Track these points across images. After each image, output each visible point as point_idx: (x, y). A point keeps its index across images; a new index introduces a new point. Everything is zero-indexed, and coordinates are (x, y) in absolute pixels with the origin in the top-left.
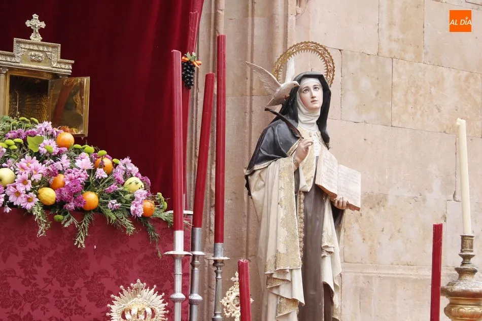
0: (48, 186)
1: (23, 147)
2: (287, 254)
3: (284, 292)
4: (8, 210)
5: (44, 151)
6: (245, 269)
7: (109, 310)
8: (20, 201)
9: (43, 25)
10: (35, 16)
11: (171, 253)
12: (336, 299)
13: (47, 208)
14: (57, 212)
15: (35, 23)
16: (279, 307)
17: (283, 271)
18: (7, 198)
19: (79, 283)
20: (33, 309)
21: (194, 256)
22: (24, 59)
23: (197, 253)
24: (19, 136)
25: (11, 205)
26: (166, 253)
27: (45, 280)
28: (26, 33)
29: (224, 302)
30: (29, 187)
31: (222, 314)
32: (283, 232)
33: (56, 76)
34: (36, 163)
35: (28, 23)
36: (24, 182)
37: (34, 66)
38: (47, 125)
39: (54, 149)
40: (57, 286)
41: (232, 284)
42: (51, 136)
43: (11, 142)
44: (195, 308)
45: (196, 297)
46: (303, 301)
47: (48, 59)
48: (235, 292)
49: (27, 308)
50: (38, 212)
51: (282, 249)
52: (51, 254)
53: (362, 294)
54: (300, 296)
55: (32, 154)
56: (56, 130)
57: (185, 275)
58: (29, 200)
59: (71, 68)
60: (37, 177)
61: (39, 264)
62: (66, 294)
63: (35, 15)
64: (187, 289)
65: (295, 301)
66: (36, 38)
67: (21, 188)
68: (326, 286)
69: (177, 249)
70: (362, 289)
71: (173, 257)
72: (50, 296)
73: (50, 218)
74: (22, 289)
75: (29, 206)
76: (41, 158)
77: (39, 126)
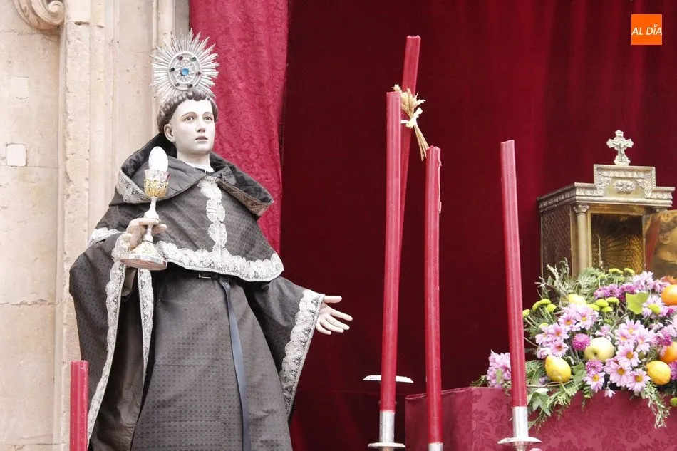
0: (658, 358)
1: (620, 308)
4: (610, 393)
5: (646, 311)
8: (624, 381)
9: (630, 143)
10: (619, 133)
13: (661, 388)
14: (674, 393)
15: (620, 142)
18: (607, 377)
22: (609, 190)
24: (612, 293)
25: (613, 386)
28: (609, 157)
30: (635, 362)
33: (651, 210)
34: (640, 329)
35: (610, 143)
36: (628, 355)
37: (622, 199)
38: (647, 276)
39: (662, 310)
42: (653, 291)
43: (604, 302)
47: (640, 189)
50: (651, 395)
55: (637, 317)
56: (659, 282)
58: (637, 379)
59: (671, 197)
60: (645, 348)
63: (619, 131)
66: (622, 161)
67: (625, 363)
73: (667, 402)
75: (637, 387)
76: (647, 323)
77: (636, 279)
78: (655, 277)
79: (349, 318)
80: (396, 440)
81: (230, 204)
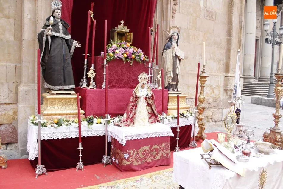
0: (125, 54)
1: (120, 46)
2: (170, 68)
3: (169, 75)
4: (118, 58)
5: (124, 47)
6: (162, 70)
7: (138, 77)
8: (120, 57)
9: (124, 22)
10: (122, 21)
12: (179, 77)
13: (125, 58)
15: (122, 22)
16: (168, 78)
17: (169, 71)
18: (118, 56)
19: (131, 72)
20: (123, 77)
21: (152, 68)
22: (120, 29)
23: (153, 67)
24: (119, 44)
25: (119, 57)
26: (147, 67)
27: (125, 72)
28: (121, 24)
29: (158, 77)
30: (122, 54)
31: (157, 79)
32: (169, 64)
33: (126, 32)
34: (123, 49)
35: (121, 22)
36: (121, 53)
37: (122, 30)
38: (125, 42)
39: (126, 47)
40: (127, 73)
41: (159, 73)
42: (125, 44)
43: (118, 45)
44: (152, 78)
45: (152, 76)
46: (173, 77)
47: (125, 29)
48: (160, 75)
49: (121, 77)
50: (124, 59)
51: (169, 67)
52: (126, 67)
53: (183, 76)
54: (172, 76)
55: (122, 47)
56: (126, 43)
57: (151, 71)
58: (122, 56)
59: (129, 31)
60: (123, 52)
61: (124, 69)
62: (129, 74)
64: (151, 74)
65: (171, 77)
66: (122, 25)
67: (121, 54)
68: (177, 74)
69: (149, 66)
70: (183, 75)
71: (149, 68)
72: (126, 75)
73: (126, 60)
74: (121, 74)
75: (122, 58)
76: (124, 48)
77: (123, 42)
78: (126, 42)
79: (81, 45)
80: (87, 63)
81: (63, 26)
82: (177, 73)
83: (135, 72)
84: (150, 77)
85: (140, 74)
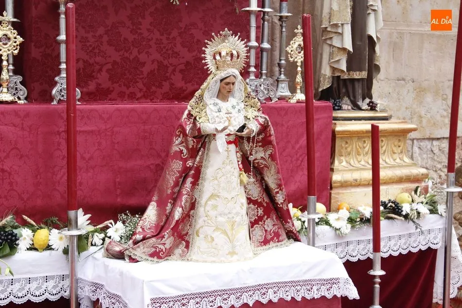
2: (339, 11)
3: (336, 42)
6: (308, 22)
7: (204, 52)
11: (248, 9)
12: (377, 48)
16: (331, 55)
17: (336, 25)
19: (175, 33)
20: (139, 53)
21: (264, 13)
23: (267, 10)
26: (243, 9)
27: (148, 30)
29: (288, 49)
31: (287, 60)
40: (157, 35)
41: (295, 35)
44: (265, 54)
45: (266, 45)
46: (351, 50)
48: (299, 41)
49: (135, 52)
51: (335, 7)
52: (152, 9)
53: (395, 47)
54: (349, 45)
57: (258, 27)
61: (143, 18)
62: (165, 41)
64: (260, 39)
65: (344, 49)
68: (370, 38)
69: (252, 6)
70: (395, 43)
71: (249, 12)
72: (152, 43)
74: (131, 38)
82: (372, 31)
83: (193, 31)
84: (253, 52)
85: (210, 38)
